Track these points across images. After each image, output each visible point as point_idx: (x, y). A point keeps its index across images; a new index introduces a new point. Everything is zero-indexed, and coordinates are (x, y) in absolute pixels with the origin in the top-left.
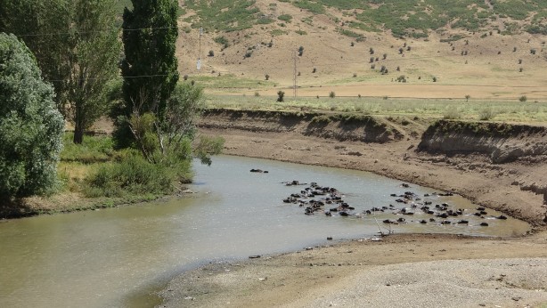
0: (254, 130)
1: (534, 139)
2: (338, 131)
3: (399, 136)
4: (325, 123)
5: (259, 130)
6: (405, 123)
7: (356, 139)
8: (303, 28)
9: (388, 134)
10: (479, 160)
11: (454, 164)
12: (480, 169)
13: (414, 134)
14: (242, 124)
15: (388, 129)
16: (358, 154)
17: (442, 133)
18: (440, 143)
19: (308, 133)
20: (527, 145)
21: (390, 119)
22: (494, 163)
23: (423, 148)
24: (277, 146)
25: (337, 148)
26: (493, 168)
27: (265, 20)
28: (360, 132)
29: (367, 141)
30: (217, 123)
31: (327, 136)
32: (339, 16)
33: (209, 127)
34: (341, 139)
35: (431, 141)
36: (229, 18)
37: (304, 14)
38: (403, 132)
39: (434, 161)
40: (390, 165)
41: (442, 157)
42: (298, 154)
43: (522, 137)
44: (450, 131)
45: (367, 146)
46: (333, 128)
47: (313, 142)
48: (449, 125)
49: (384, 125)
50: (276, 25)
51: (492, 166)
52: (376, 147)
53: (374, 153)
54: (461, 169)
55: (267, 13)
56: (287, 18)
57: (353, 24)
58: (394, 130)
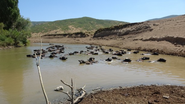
0: (58, 38)
1: (134, 26)
2: (75, 36)
3: (88, 36)
4: (72, 35)
5: (59, 38)
6: (90, 33)
7: (78, 37)
8: (75, 30)
9: (86, 35)
10: (113, 36)
11: (105, 39)
12: (114, 39)
13: (92, 35)
14: (56, 37)
15: (86, 34)
16: (79, 40)
17: (100, 32)
18: (99, 34)
19: (68, 37)
20: (132, 29)
21: (86, 32)
22: (119, 36)
23: (94, 37)
24: (62, 40)
25: (74, 39)
26: (119, 38)
27: (70, 29)
28: (79, 35)
29: (81, 37)
30: (51, 37)
31: (72, 37)
32: (80, 28)
33: (50, 38)
34: (75, 37)
35: (97, 35)
36: (65, 29)
37: (75, 28)
38: (89, 35)
39: (98, 39)
40: (86, 42)
41: (100, 38)
42: (65, 41)
43: (129, 27)
44: (102, 31)
45: (81, 38)
46: (74, 35)
47: (69, 39)
48: (101, 30)
49: (85, 33)
50: (72, 30)
51: (119, 37)
52: (83, 38)
53: (82, 40)
54: (107, 39)
55: (70, 28)
56: (73, 29)
57: (82, 30)
58: (87, 34)
